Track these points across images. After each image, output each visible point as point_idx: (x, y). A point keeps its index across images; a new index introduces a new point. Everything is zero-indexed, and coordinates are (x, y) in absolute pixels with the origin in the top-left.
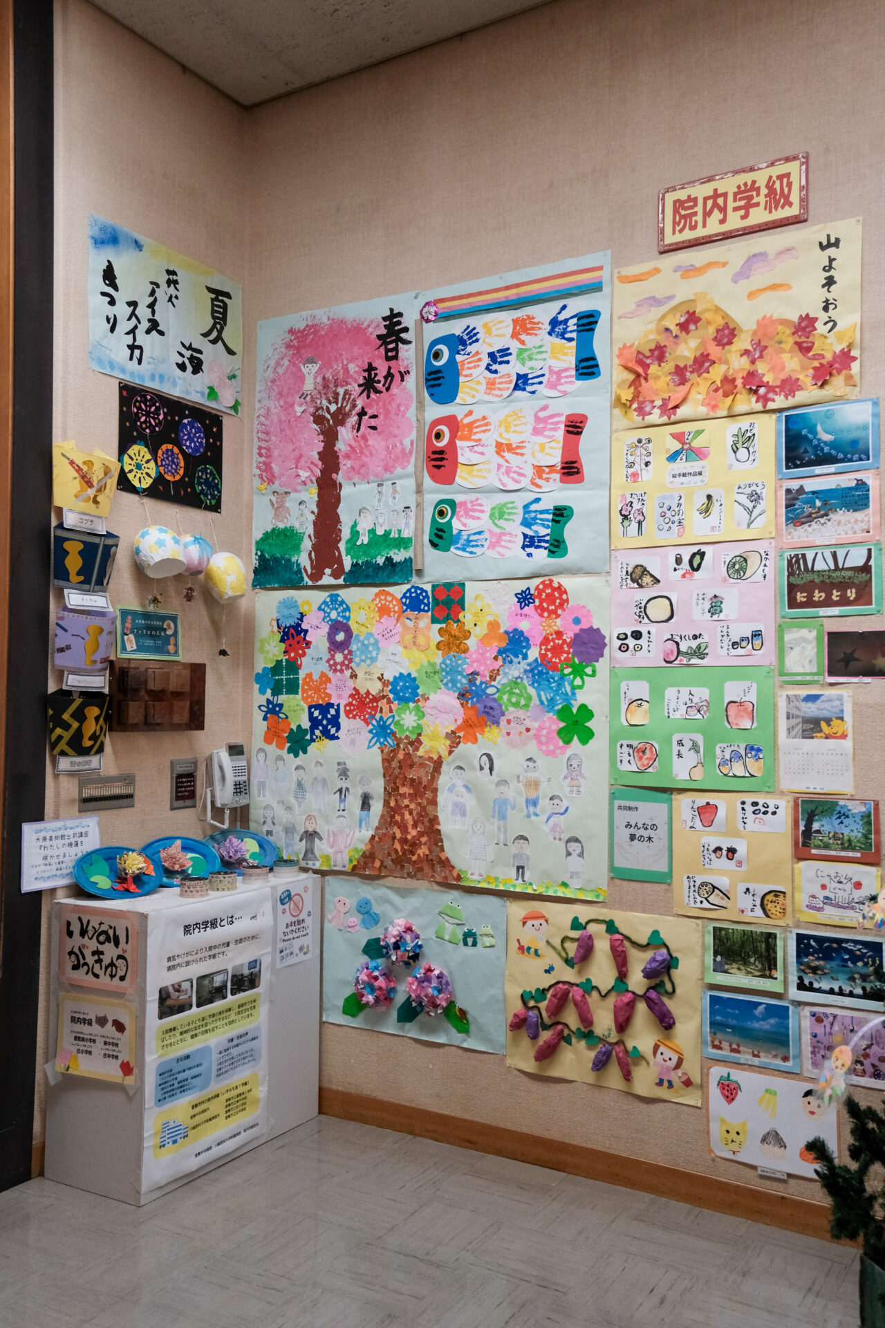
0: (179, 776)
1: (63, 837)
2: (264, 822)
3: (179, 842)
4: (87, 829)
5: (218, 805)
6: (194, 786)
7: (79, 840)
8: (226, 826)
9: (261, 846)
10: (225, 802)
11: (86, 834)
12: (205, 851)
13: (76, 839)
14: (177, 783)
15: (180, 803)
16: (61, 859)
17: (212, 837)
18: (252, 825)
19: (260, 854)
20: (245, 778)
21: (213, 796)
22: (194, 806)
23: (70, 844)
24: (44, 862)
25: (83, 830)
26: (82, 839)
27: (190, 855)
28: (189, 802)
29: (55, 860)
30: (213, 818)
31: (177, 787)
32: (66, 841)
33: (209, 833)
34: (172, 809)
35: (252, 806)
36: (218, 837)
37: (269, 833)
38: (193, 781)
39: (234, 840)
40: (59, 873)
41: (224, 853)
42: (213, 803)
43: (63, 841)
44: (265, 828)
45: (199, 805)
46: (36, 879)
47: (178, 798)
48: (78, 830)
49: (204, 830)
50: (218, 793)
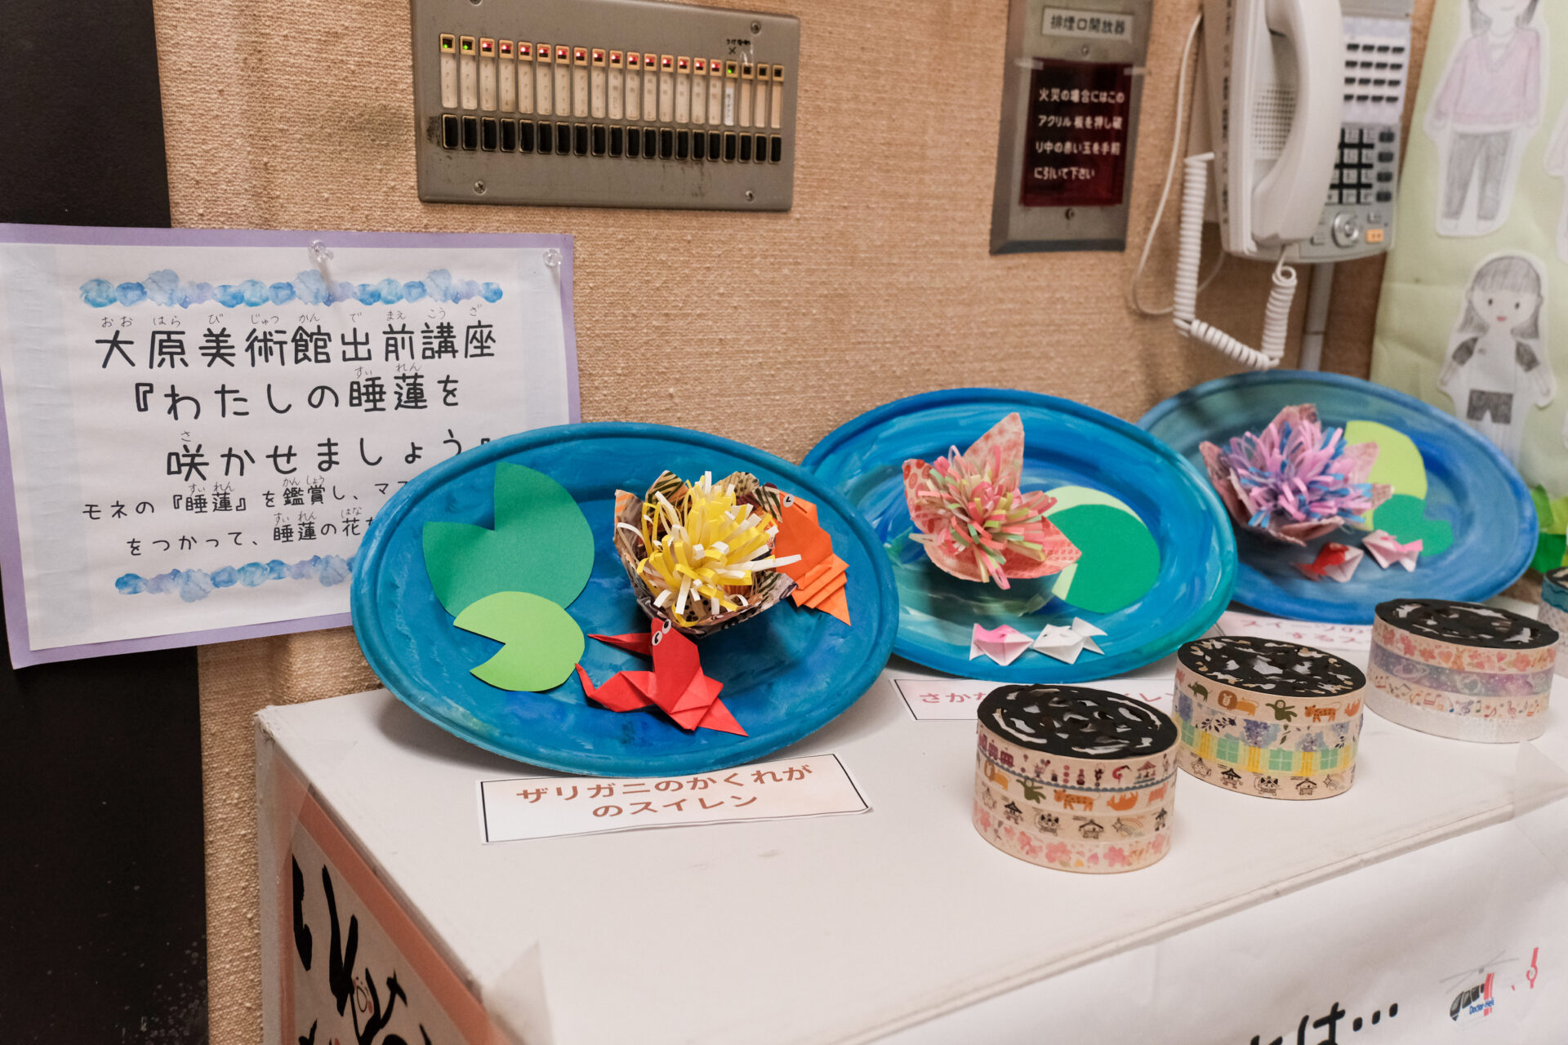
0: (1052, 73)
1: (310, 344)
2: (1466, 351)
3: (1010, 428)
4: (486, 313)
5: (1242, 241)
6: (1122, 136)
7: (432, 371)
8: (1268, 355)
9: (1435, 466)
10: (1281, 225)
11: (481, 340)
12: (1157, 483)
13: (407, 362)
14: (1037, 107)
15: (1046, 220)
16: (306, 473)
17: (1189, 403)
18: (1390, 359)
19: (1429, 509)
20: (1389, 116)
21: (1218, 197)
22: (1117, 244)
23: (368, 394)
24: (178, 485)
25: (460, 318)
26: (445, 365)
27: (1070, 495)
28: (1089, 220)
29: (262, 477)
30: (1204, 310)
31: (1036, 133)
32: (339, 373)
33: (1176, 378)
34: (1002, 244)
35: (1398, 266)
36: (1221, 405)
37: (1482, 404)
38: (1124, 110)
39: (1308, 431)
40: (296, 552)
41: (1253, 497)
42: (1212, 233)
43: (312, 372)
44: (1467, 380)
45: (1142, 238)
46: (127, 582)
47: (1034, 193)
48: (421, 313)
49: (1150, 364)
50: (1246, 183)
